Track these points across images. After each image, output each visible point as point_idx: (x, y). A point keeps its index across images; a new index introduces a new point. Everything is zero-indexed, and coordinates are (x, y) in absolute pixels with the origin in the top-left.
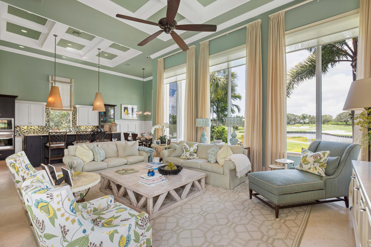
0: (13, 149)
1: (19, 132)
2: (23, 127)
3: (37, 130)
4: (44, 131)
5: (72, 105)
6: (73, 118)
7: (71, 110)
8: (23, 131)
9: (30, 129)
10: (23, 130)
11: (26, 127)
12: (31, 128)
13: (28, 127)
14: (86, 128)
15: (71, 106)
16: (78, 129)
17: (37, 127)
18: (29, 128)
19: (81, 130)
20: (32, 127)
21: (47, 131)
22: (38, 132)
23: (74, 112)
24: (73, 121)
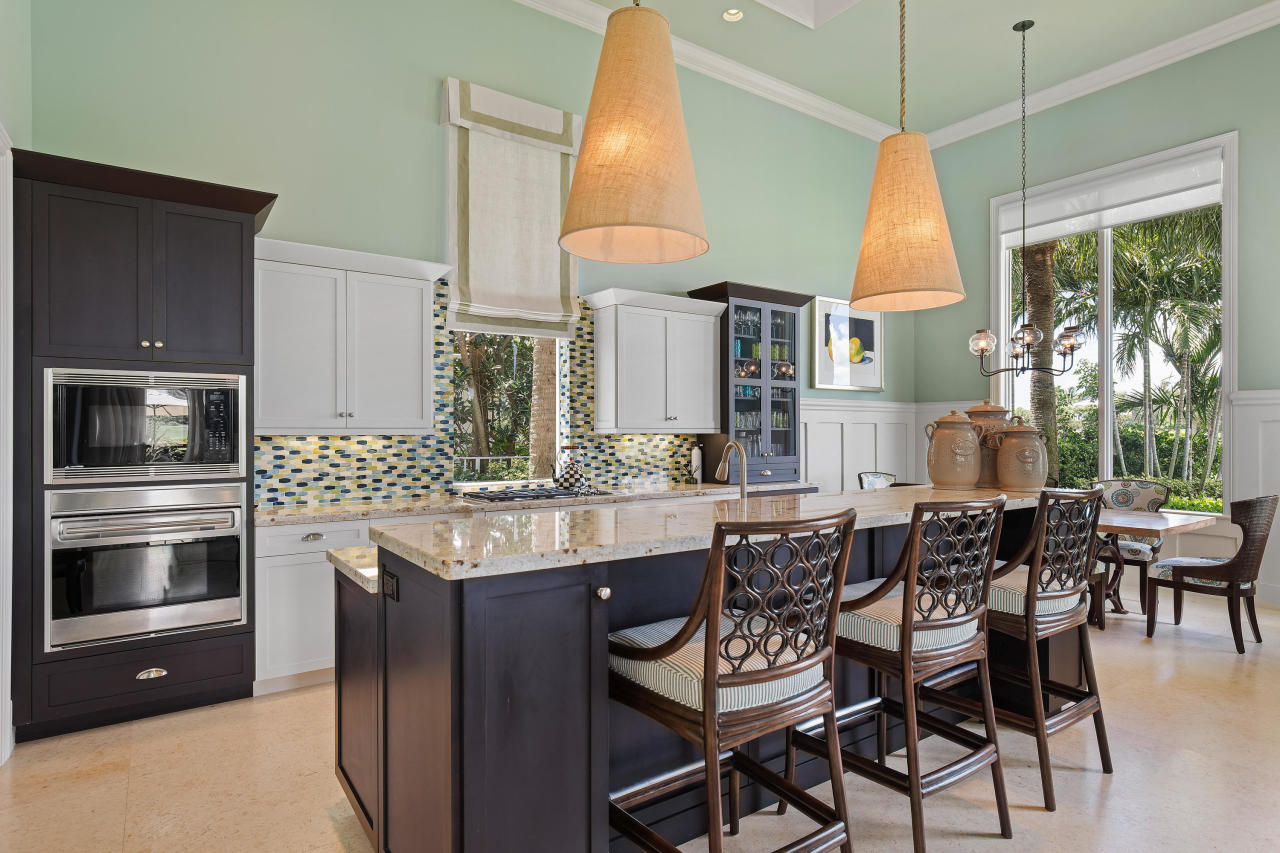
0: (244, 621)
1: (275, 483)
2: (295, 444)
3: (382, 467)
4: (416, 472)
5: (573, 294)
6: (575, 379)
7: (562, 326)
8: (299, 471)
9: (338, 460)
10: (296, 462)
11: (312, 446)
12: (344, 455)
13: (323, 443)
14: (641, 451)
15: (565, 299)
16: (601, 457)
17: (379, 444)
18: (330, 452)
19: (618, 461)
20: (352, 447)
21: (435, 471)
22: (387, 479)
23: (579, 343)
24: (577, 405)
